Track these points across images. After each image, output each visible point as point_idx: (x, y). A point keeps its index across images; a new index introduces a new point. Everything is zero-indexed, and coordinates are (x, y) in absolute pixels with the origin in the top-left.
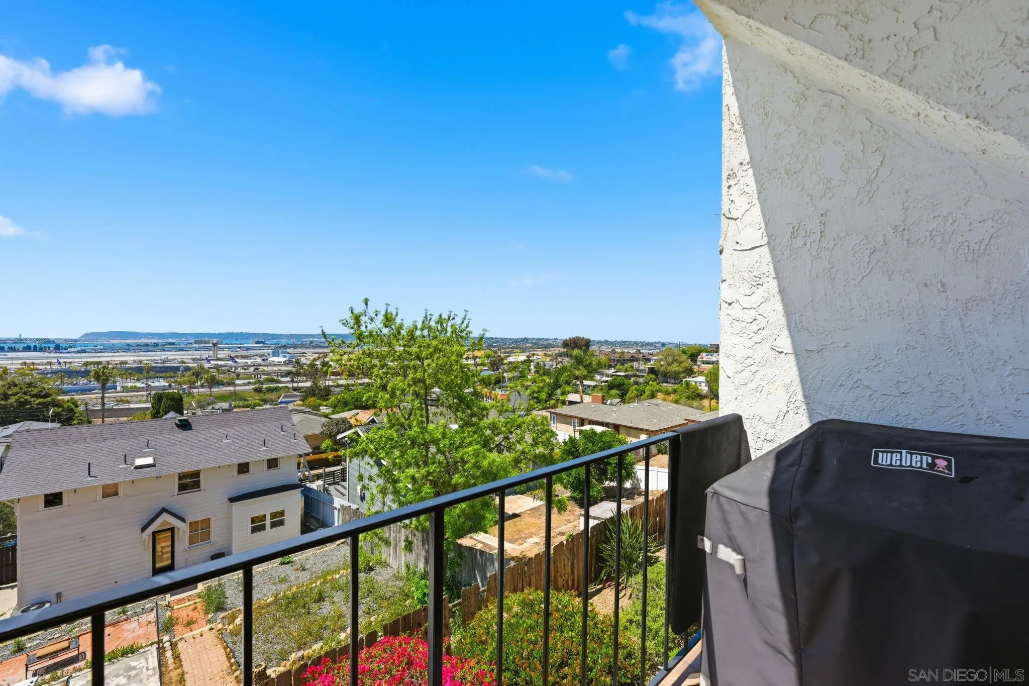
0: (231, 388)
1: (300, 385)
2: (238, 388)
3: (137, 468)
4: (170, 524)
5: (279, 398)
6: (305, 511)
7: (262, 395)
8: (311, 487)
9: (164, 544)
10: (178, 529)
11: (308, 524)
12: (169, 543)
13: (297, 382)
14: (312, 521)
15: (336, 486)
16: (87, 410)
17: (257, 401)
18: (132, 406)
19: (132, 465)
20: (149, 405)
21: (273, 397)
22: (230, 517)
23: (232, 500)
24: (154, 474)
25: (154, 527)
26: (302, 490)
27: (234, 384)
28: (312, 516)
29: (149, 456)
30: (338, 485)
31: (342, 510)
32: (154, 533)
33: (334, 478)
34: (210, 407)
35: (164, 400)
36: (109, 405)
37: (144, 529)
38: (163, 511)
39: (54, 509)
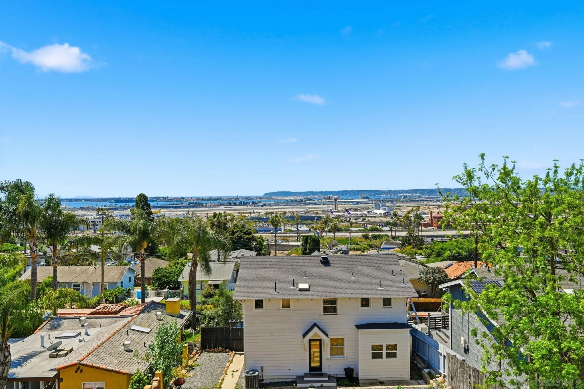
0: (348, 234)
1: (398, 234)
2: (352, 234)
3: (300, 290)
4: (320, 336)
5: (381, 244)
6: (412, 349)
7: (369, 241)
8: (416, 328)
9: (315, 350)
10: (324, 341)
11: (415, 362)
12: (318, 350)
13: (396, 231)
14: (419, 360)
15: (437, 331)
16: (268, 244)
17: (366, 246)
18: (290, 243)
19: (297, 287)
20: (300, 244)
21: (377, 244)
22: (357, 341)
23: (359, 327)
24: (310, 297)
25: (309, 336)
26: (410, 330)
27: (351, 232)
28: (418, 355)
29: (305, 283)
30: (440, 331)
31: (449, 358)
32: (310, 341)
33: (435, 324)
34: (334, 248)
35: (309, 241)
36: (279, 242)
37: (304, 336)
38: (315, 325)
39: (259, 310)
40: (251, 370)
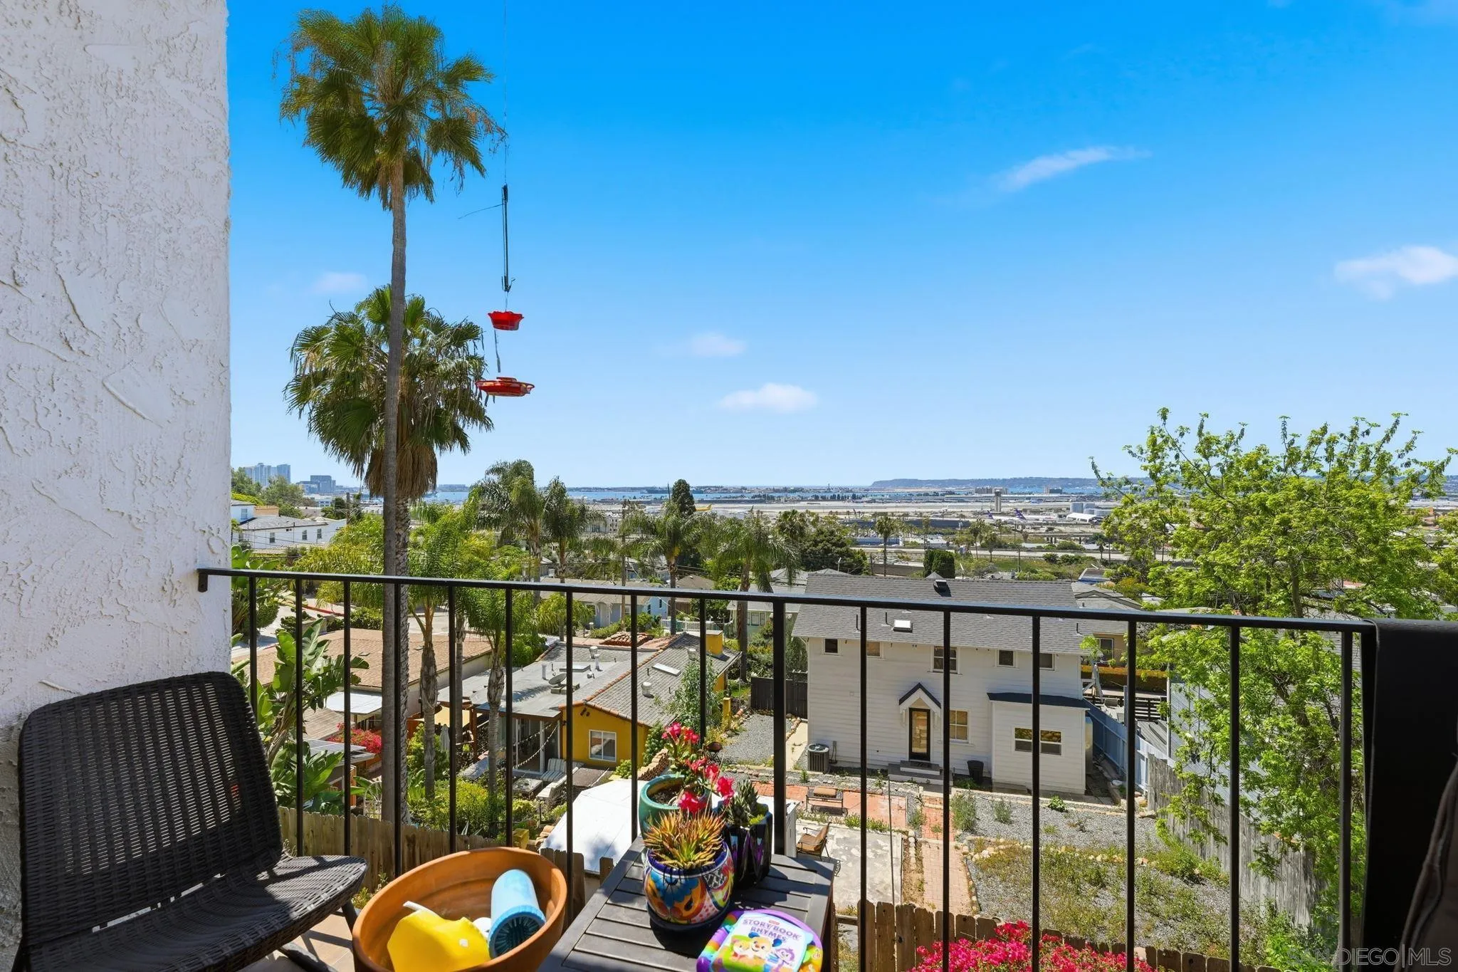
0: (1015, 553)
1: (1114, 557)
2: (1023, 554)
3: (897, 630)
4: (925, 704)
5: (1080, 574)
6: (1094, 745)
7: (1056, 566)
8: (1108, 713)
9: (920, 728)
10: (934, 713)
11: (1100, 768)
12: (925, 728)
13: (1109, 552)
14: (1109, 767)
15: (1153, 724)
16: (871, 563)
17: (1048, 575)
18: (911, 564)
19: (892, 625)
20: (921, 565)
21: (1072, 572)
22: (990, 718)
23: (993, 696)
24: (911, 641)
25: (909, 703)
26: (1086, 711)
27: (1020, 549)
28: (1106, 757)
29: (906, 619)
30: (1157, 723)
31: (1151, 761)
32: (911, 710)
33: (1149, 710)
34: (989, 576)
35: (935, 560)
36: (891, 560)
37: (901, 701)
38: (919, 686)
39: (832, 655)
40: (817, 745)
